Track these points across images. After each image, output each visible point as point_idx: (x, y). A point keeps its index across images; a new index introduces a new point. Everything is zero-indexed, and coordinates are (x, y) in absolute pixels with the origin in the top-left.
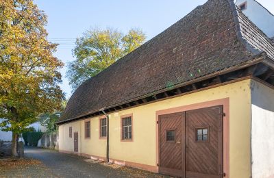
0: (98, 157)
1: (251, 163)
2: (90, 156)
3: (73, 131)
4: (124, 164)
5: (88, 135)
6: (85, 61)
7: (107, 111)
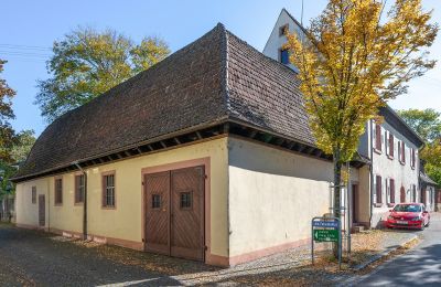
0: (73, 233)
1: (229, 233)
2: (61, 231)
3: (38, 193)
4: (104, 241)
5: (59, 200)
6: (70, 80)
7: (84, 165)
